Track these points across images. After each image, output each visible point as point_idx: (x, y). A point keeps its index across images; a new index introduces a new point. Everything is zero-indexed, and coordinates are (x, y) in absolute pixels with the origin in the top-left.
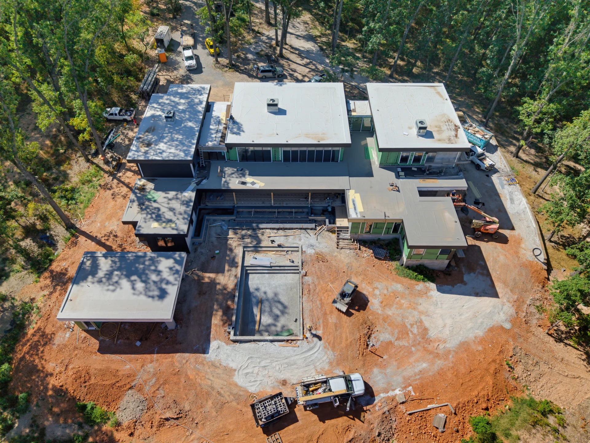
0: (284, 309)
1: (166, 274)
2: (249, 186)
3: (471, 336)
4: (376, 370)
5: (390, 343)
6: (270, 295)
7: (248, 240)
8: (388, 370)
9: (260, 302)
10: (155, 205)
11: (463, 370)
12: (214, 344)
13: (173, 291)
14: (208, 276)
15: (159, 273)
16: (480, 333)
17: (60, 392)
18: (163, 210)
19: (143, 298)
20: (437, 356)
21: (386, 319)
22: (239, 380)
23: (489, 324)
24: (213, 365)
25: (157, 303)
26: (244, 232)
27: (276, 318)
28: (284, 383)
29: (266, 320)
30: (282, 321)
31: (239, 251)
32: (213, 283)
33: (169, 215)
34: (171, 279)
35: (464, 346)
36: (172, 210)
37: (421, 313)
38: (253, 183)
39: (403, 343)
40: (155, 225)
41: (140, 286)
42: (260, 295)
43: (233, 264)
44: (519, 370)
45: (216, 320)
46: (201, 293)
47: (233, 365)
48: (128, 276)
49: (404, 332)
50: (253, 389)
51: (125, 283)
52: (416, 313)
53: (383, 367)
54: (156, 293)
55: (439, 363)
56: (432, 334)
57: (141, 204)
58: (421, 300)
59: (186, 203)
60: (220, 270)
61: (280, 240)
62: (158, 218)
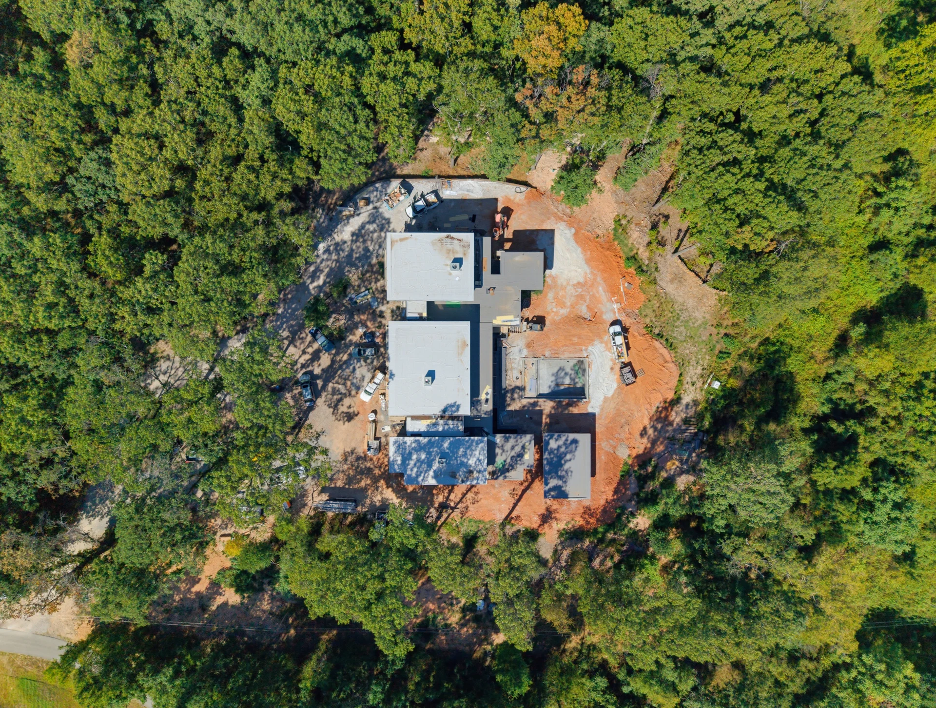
0: (561, 369)
1: (561, 442)
2: (490, 397)
3: (581, 256)
4: (604, 317)
5: (588, 307)
6: (553, 378)
7: (516, 396)
8: (604, 310)
9: (557, 385)
10: (509, 460)
11: (602, 267)
12: (590, 410)
13: (572, 436)
14: (545, 420)
15: (559, 447)
16: (579, 250)
17: (616, 491)
18: (513, 453)
19: (577, 453)
20: (595, 279)
21: (573, 306)
22: (610, 394)
23: (573, 243)
24: (602, 409)
25: (580, 444)
26: (508, 399)
27: (566, 374)
28: (612, 369)
29: (567, 381)
30: (568, 370)
31: (525, 402)
32: (550, 416)
33: (518, 449)
34: (563, 438)
35: (588, 261)
36: (513, 448)
37: (568, 284)
38: (487, 394)
39: (588, 298)
40: (527, 457)
41: (568, 457)
42: (553, 385)
43: (535, 404)
44: (599, 232)
45: (575, 410)
46: (557, 423)
47: (602, 398)
48: (561, 465)
49: (580, 297)
50: (615, 386)
51: (566, 467)
52: (569, 288)
53: (602, 313)
54: (574, 446)
55: (599, 279)
56: (582, 280)
57: (508, 470)
58: (559, 282)
59: (507, 440)
60: (541, 412)
61: (516, 373)
62: (520, 455)
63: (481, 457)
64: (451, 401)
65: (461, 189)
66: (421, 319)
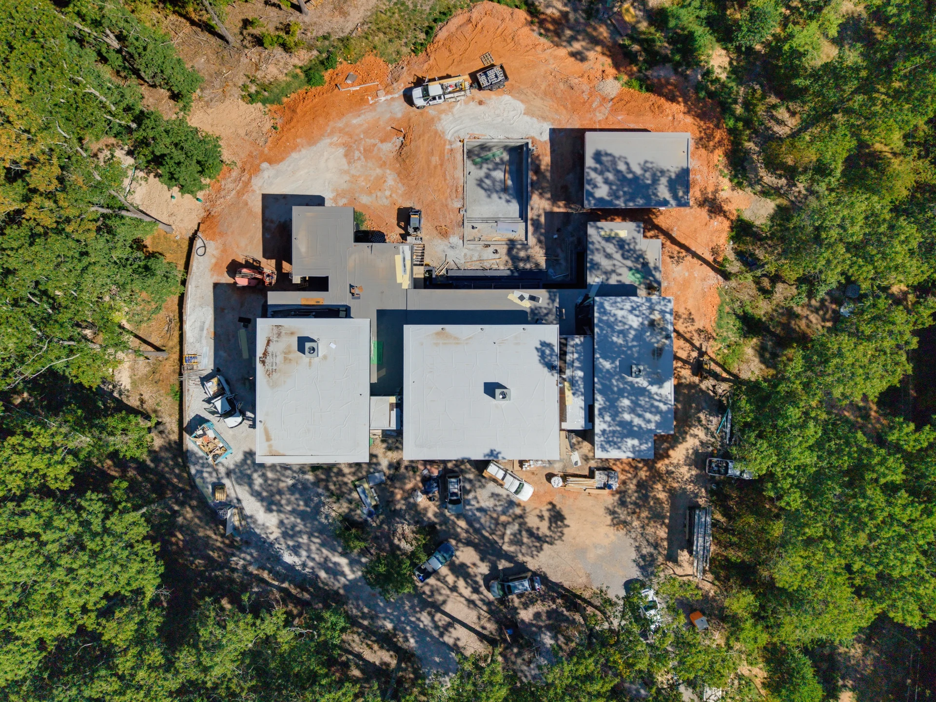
0: (480, 183)
1: (599, 179)
2: (527, 293)
3: (304, 151)
4: (399, 115)
5: (383, 141)
6: (495, 196)
7: (522, 254)
8: (388, 115)
9: (505, 190)
10: (629, 263)
11: (321, 120)
12: (546, 137)
13: (589, 162)
14: (560, 208)
15: (606, 181)
16: (294, 155)
17: (672, 99)
18: (618, 256)
19: (617, 154)
20: (341, 130)
21: (383, 165)
22: (521, 106)
23: (283, 166)
24: (544, 118)
25: (601, 147)
26: (528, 266)
27: (488, 176)
28: (481, 103)
29: (499, 175)
30: (481, 173)
31: (532, 241)
32: (554, 200)
33: (611, 248)
34: (593, 175)
35: (312, 141)
36: (609, 256)
37: (347, 172)
38: (522, 298)
39: (370, 141)
40: (623, 234)
41: (622, 167)
42: (505, 196)
43: (536, 224)
44: (268, 126)
45: (546, 160)
46: (565, 188)
47: (527, 118)
48: (636, 178)
49: (368, 152)
50: (507, 98)
51: (638, 171)
52: (353, 172)
53: (393, 119)
54: (604, 159)
55: (340, 124)
56: (341, 151)
57: (645, 265)
58: (345, 186)
59: (596, 266)
60: (549, 215)
61: (488, 253)
62: (621, 244)
63: (628, 306)
64: (536, 356)
65: (199, 340)
66: (399, 406)
